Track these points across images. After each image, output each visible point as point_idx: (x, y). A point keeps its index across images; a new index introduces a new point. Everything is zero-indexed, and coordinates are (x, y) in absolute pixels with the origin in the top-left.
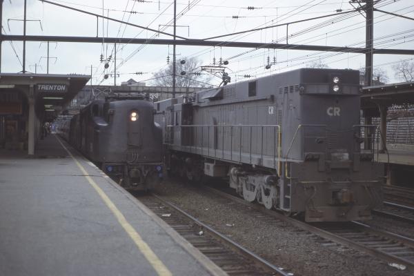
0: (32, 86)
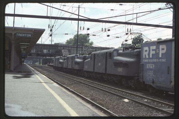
0: (13, 34)
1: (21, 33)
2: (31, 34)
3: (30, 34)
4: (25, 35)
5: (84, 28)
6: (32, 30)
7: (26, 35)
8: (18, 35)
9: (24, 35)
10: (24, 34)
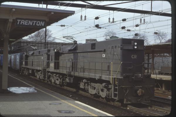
1: (25, 20)
2: (45, 21)
3: (43, 21)
4: (33, 23)
5: (85, 18)
6: (51, 12)
7: (36, 23)
8: (20, 22)
9: (31, 23)
10: (31, 20)
